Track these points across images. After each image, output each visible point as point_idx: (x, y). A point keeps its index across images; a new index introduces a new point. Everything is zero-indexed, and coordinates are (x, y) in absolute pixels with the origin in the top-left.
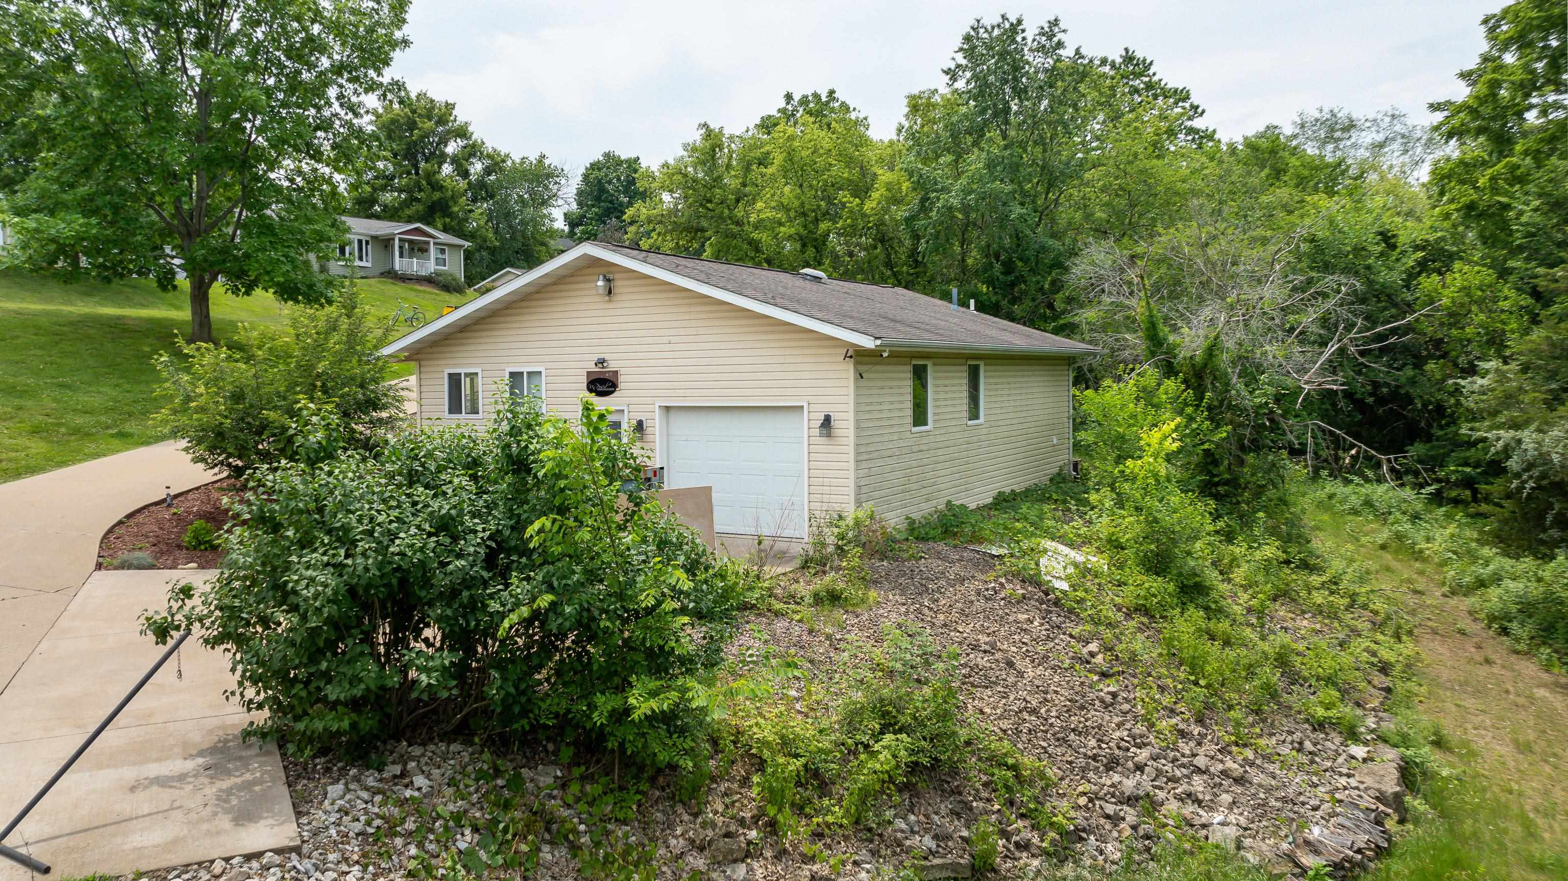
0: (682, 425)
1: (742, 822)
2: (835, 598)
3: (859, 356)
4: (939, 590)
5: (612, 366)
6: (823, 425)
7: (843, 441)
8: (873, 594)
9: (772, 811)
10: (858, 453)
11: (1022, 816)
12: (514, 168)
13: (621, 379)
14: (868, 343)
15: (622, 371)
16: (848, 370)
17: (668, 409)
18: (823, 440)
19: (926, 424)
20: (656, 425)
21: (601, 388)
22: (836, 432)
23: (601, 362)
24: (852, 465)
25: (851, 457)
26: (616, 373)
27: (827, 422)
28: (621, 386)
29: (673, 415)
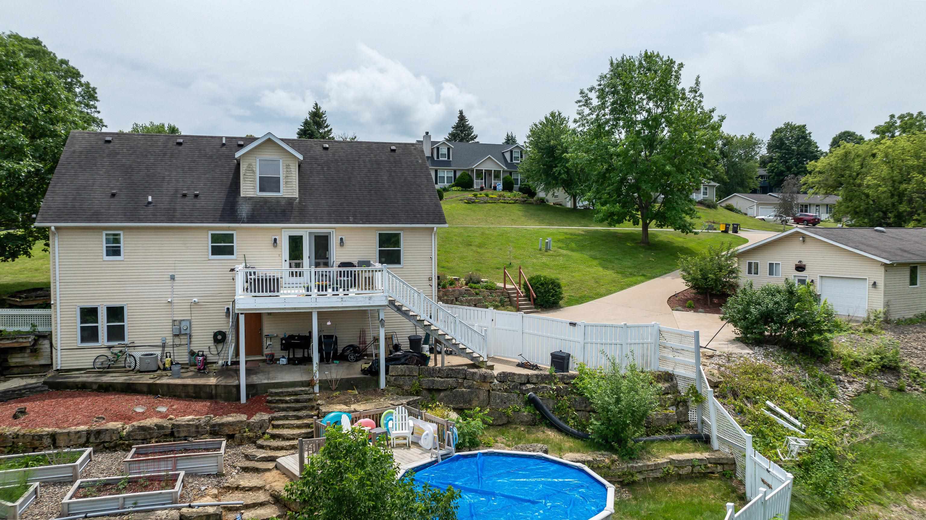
0: (827, 282)
1: (838, 369)
2: (870, 331)
3: (885, 265)
4: (908, 334)
5: (804, 263)
6: (873, 285)
7: (880, 289)
8: (883, 332)
9: (845, 367)
10: (885, 293)
11: (918, 385)
12: (738, 141)
13: (806, 267)
14: (888, 262)
15: (807, 265)
16: (882, 269)
17: (822, 276)
18: (873, 289)
19: (916, 285)
20: (818, 281)
21: (800, 269)
22: (878, 287)
23: (800, 262)
24: (882, 296)
25: (882, 294)
26: (805, 265)
27: (875, 284)
28: (806, 269)
29: (824, 279)
